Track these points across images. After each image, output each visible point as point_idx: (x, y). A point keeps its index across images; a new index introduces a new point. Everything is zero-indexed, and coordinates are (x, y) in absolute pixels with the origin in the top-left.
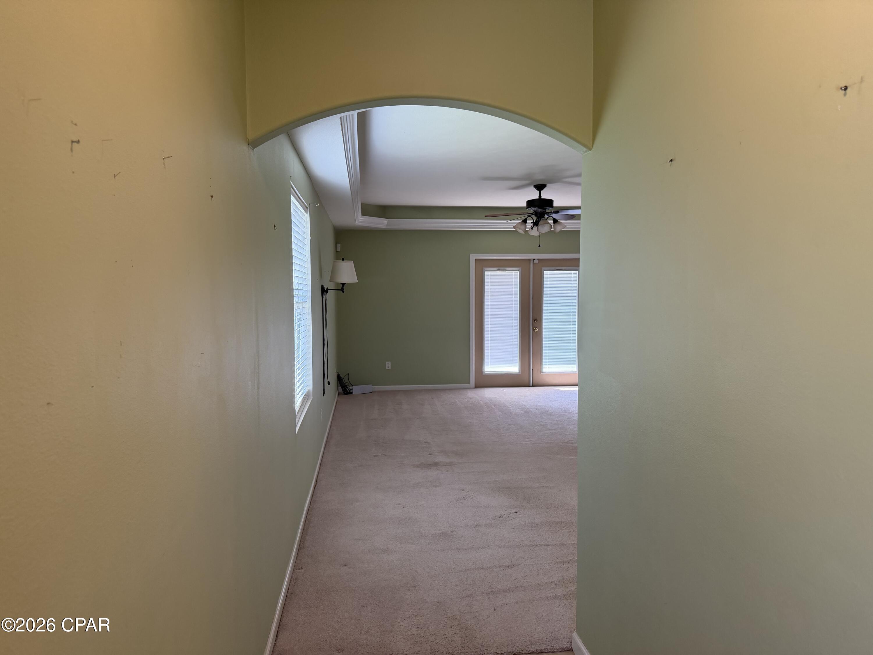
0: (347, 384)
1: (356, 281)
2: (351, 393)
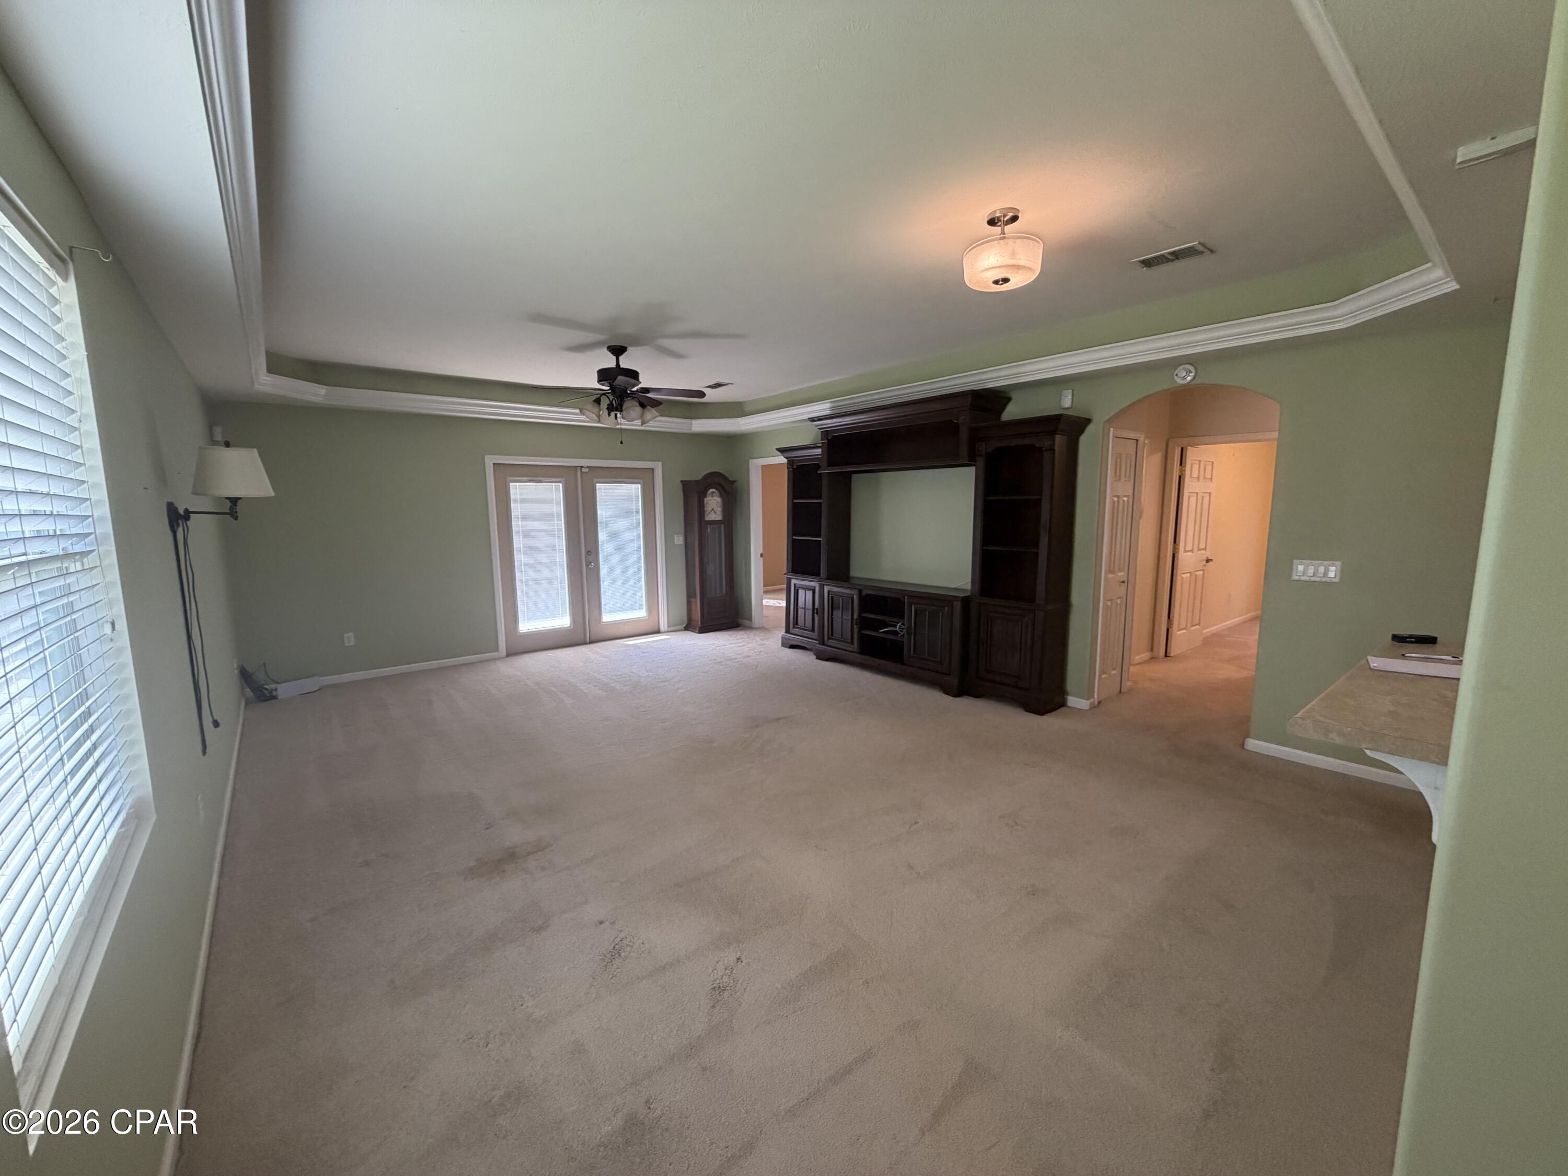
0: (263, 683)
1: (271, 493)
2: (275, 698)
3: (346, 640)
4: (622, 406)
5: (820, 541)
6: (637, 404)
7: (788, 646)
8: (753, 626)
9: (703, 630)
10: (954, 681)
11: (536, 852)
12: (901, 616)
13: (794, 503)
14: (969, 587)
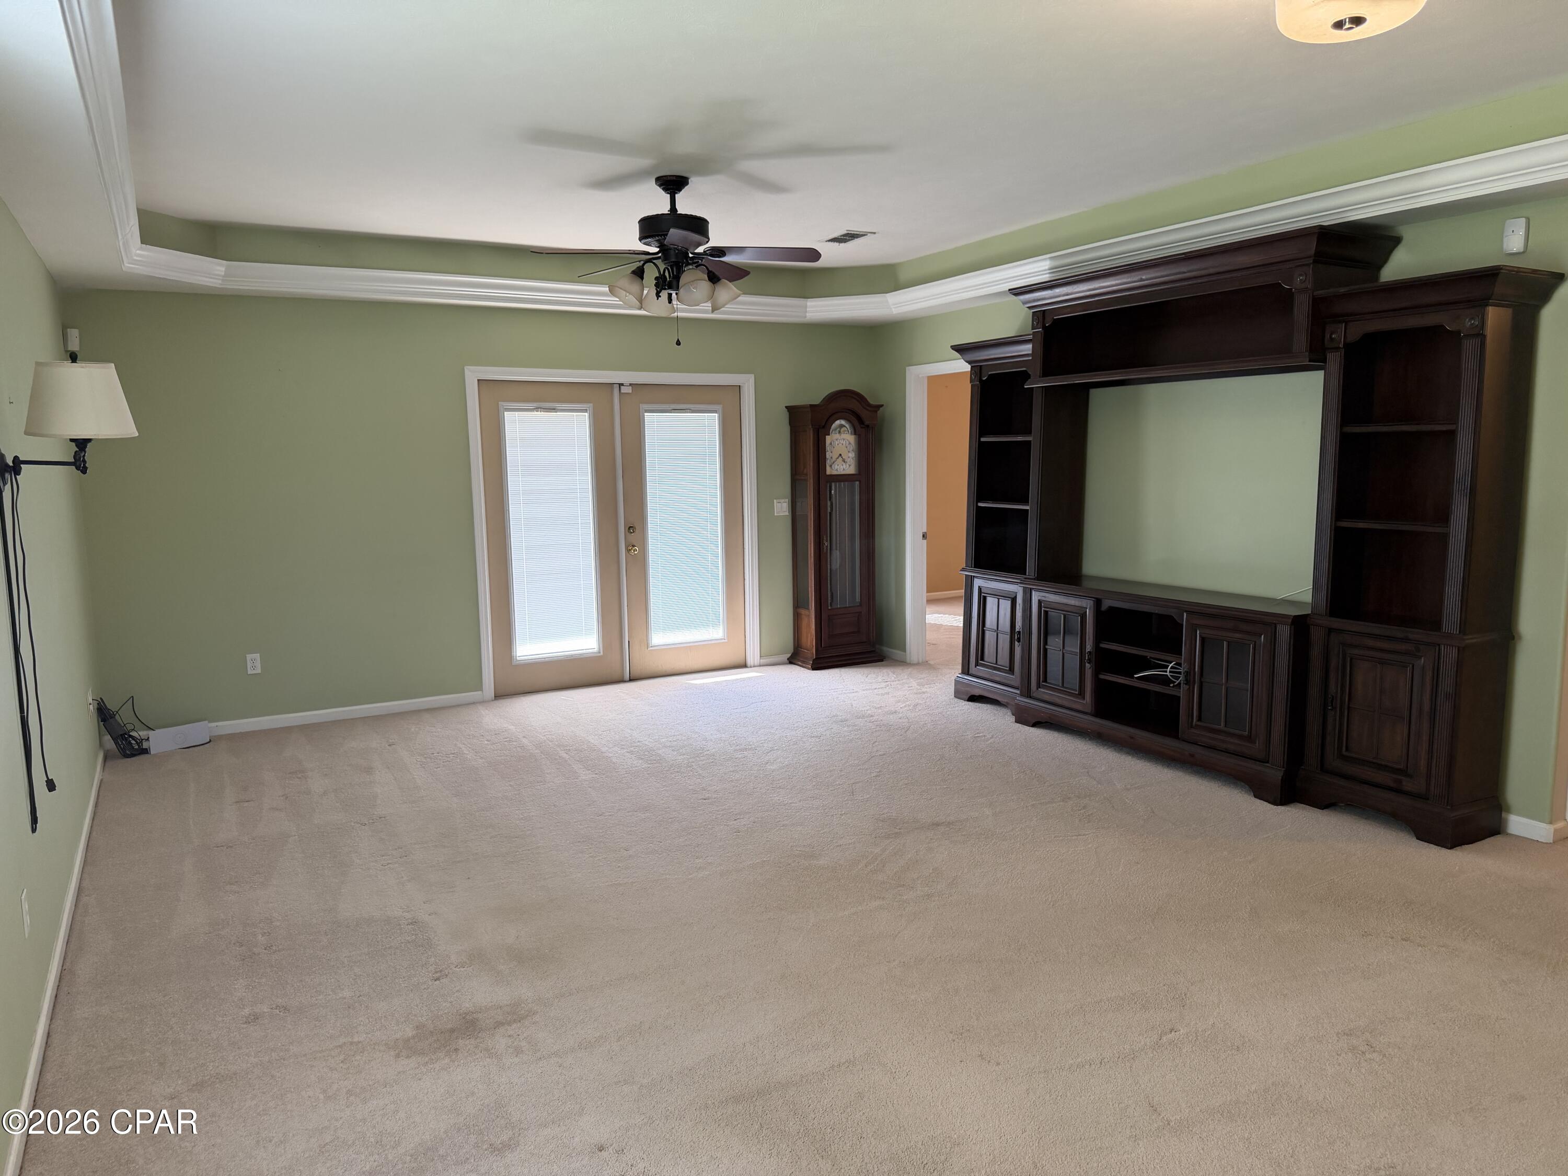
0: (129, 727)
1: (131, 430)
2: (146, 751)
3: (249, 665)
4: (677, 278)
5: (1027, 510)
6: (706, 276)
7: (967, 698)
8: (908, 661)
9: (821, 663)
10: (1275, 774)
11: (509, 1024)
12: (1175, 648)
13: (981, 444)
14: (1308, 598)
